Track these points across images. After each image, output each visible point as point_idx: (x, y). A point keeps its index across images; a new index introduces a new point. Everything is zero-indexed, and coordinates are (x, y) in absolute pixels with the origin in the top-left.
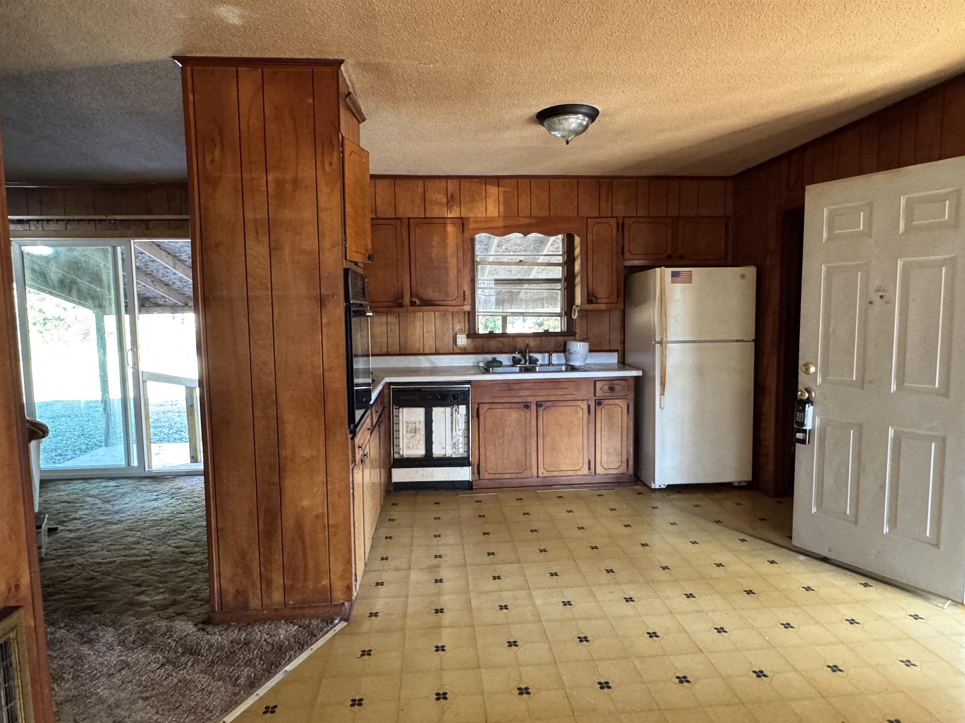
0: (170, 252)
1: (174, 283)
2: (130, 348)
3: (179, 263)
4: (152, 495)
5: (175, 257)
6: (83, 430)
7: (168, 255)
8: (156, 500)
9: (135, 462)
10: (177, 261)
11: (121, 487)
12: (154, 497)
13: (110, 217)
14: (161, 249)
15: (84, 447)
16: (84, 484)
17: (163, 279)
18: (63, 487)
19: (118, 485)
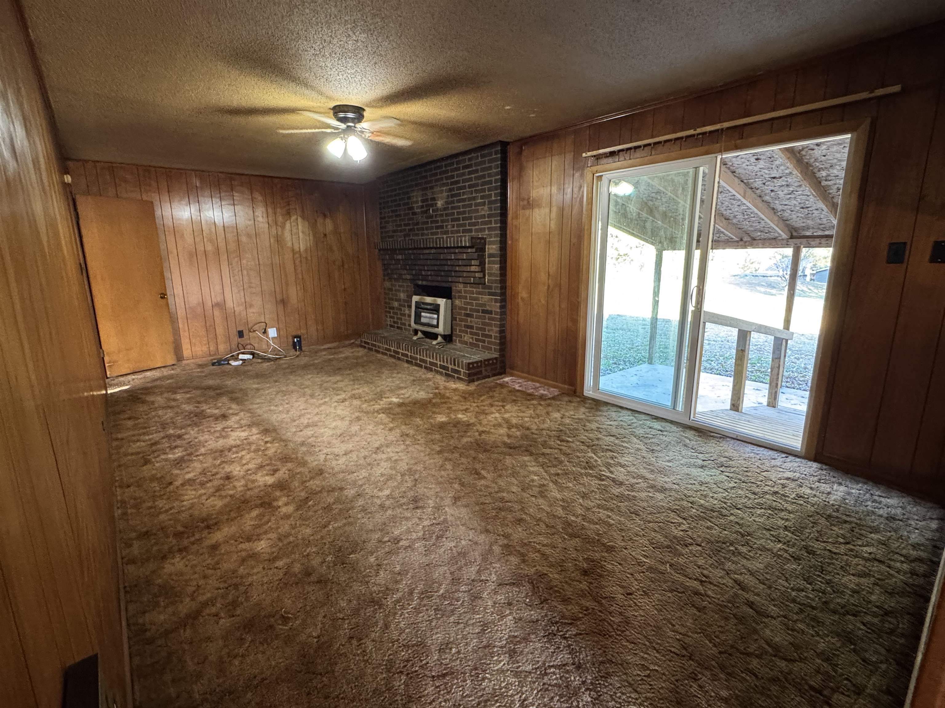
0: (743, 178)
1: (735, 217)
2: (696, 285)
3: (749, 191)
4: (697, 458)
5: (747, 184)
6: (633, 345)
7: (740, 182)
8: (702, 467)
9: (680, 407)
10: (748, 190)
11: (665, 433)
12: (700, 462)
13: (699, 131)
14: (735, 176)
15: (632, 359)
16: (632, 418)
17: (725, 213)
18: (614, 415)
19: (662, 429)
